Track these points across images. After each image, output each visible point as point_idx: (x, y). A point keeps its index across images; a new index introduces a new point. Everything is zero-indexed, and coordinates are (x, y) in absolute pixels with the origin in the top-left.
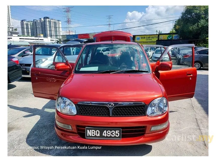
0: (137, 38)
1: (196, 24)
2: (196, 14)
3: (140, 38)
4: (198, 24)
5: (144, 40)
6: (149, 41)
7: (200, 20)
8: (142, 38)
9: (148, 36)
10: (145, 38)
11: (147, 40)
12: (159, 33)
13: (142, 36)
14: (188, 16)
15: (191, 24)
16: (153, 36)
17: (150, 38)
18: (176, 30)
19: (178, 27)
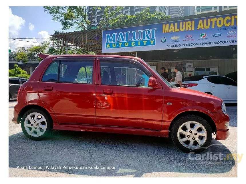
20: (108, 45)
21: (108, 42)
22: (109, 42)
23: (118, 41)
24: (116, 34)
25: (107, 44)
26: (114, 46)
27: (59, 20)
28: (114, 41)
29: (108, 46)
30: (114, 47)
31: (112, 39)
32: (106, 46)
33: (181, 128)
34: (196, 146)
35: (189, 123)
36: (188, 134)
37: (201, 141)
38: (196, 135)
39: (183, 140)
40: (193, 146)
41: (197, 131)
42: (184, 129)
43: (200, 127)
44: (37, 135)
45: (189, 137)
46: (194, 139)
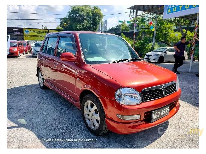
0: (25, 31)
1: (82, 24)
2: (80, 15)
3: (28, 31)
4: (83, 24)
5: (34, 34)
6: (39, 35)
7: (84, 21)
8: (31, 31)
9: (37, 30)
10: (34, 31)
11: (37, 34)
12: (45, 28)
13: (31, 30)
14: (74, 16)
15: (77, 22)
16: (43, 30)
17: (40, 32)
18: (63, 27)
19: (65, 24)
21: (169, 7)
25: (168, 9)
26: (175, 10)
29: (170, 11)
32: (168, 11)
33: (86, 105)
34: (94, 127)
35: (90, 102)
36: (89, 113)
37: (97, 125)
38: (93, 116)
39: (86, 117)
40: (92, 127)
41: (94, 113)
42: (88, 107)
43: (96, 110)
44: (42, 85)
45: (89, 116)
46: (92, 120)
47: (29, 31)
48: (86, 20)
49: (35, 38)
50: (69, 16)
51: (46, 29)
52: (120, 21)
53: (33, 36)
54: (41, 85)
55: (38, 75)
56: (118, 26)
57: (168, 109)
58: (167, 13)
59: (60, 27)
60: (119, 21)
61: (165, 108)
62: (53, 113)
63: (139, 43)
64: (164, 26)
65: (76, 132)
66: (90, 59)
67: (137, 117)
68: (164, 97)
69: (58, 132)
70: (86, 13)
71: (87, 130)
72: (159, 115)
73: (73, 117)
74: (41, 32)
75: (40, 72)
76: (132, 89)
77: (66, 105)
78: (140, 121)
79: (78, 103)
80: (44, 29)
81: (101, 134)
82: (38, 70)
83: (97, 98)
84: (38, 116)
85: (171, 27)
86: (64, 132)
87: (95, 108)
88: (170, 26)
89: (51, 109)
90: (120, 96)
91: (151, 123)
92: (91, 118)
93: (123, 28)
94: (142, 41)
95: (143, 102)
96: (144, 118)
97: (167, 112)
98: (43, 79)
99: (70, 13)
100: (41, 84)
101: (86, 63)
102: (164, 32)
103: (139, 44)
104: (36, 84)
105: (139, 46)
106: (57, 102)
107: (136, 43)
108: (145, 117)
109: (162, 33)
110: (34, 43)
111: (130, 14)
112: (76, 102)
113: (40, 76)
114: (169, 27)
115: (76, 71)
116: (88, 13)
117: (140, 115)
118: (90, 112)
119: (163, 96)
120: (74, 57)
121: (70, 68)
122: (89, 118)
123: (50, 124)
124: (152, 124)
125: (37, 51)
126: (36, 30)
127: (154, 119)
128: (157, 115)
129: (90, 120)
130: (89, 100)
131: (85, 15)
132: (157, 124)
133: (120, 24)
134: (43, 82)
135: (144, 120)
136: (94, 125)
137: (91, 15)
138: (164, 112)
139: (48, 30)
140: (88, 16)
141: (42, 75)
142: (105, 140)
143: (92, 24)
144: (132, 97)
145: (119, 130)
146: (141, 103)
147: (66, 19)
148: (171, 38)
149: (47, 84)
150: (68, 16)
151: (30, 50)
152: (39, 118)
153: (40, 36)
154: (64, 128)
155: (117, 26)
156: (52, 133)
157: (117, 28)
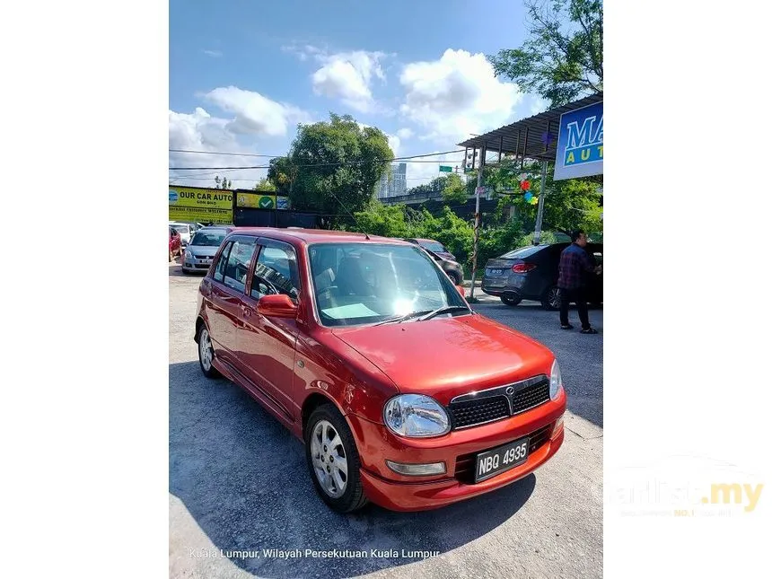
1: (331, 177)
2: (327, 153)
3: (176, 195)
4: (335, 178)
5: (192, 202)
6: (206, 205)
7: (337, 169)
8: (183, 195)
9: (203, 192)
10: (192, 195)
11: (201, 202)
12: (224, 184)
13: (185, 191)
14: (310, 154)
15: (319, 174)
16: (218, 193)
17: (209, 197)
18: (278, 184)
19: (283, 177)
20: (571, 154)
21: (570, 147)
22: (575, 147)
23: (596, 141)
24: (594, 118)
25: (568, 153)
26: (585, 156)
27: (534, 89)
28: (587, 142)
29: (571, 158)
30: (586, 158)
31: (581, 136)
32: (567, 157)
33: (316, 431)
34: (335, 490)
35: (325, 424)
36: (322, 453)
37: (342, 485)
38: (332, 461)
39: (317, 463)
40: (331, 490)
41: (335, 453)
42: (320, 437)
43: (340, 445)
44: (207, 367)
45: (323, 461)
46: (329, 471)
47: (179, 195)
48: (342, 166)
49: (195, 214)
50: (296, 154)
51: (227, 187)
52: (442, 169)
53: (191, 209)
54: (205, 366)
55: (197, 339)
56: (439, 184)
57: (523, 449)
58: (566, 164)
59: (268, 184)
60: (441, 167)
61: (514, 444)
62: (233, 450)
63: (495, 236)
64: (568, 189)
65: (289, 501)
66: (335, 312)
67: (438, 468)
68: (510, 417)
69: (243, 500)
70: (344, 147)
71: (317, 499)
72: (497, 464)
73: (283, 462)
74: (212, 198)
75: (205, 331)
76: (428, 399)
77: (269, 427)
78: (445, 478)
79: (298, 425)
80: (222, 188)
81: (351, 510)
82: (201, 324)
83: (343, 417)
84: (193, 455)
85: (590, 190)
86: (259, 502)
87: (337, 440)
88: (586, 188)
89: (230, 437)
90: (397, 415)
91: (474, 483)
92: (328, 467)
93: (449, 191)
94: (503, 231)
95: (453, 430)
96: (456, 470)
97: (523, 456)
98: (211, 349)
99: (298, 147)
100: (205, 362)
101: (320, 324)
102: (570, 207)
103: (495, 240)
104: (192, 363)
105: (496, 244)
106: (245, 418)
107: (486, 237)
108: (458, 468)
109: (565, 208)
110: (191, 229)
111: (465, 160)
112: (294, 421)
113: (204, 341)
114: (585, 191)
115: (296, 338)
116: (348, 148)
117: (445, 462)
118: (326, 451)
119: (508, 413)
120: (293, 306)
121: (282, 328)
122: (324, 466)
123: (223, 478)
124: (476, 486)
125: (198, 257)
126: (200, 191)
127: (483, 475)
128: (490, 464)
129: (326, 471)
130: (325, 419)
131: (342, 154)
132: (494, 486)
133: (443, 175)
134: (211, 358)
135: (457, 477)
136: (334, 484)
137: (357, 152)
138: (511, 455)
139: (233, 191)
140: (349, 155)
141: (209, 340)
142: (360, 526)
143: (361, 179)
144: (426, 416)
145: (394, 500)
146: (450, 433)
147: (288, 160)
148: (589, 223)
149: (222, 367)
150: (291, 155)
151: (177, 251)
152: (197, 462)
153: (210, 210)
154: (260, 492)
155: (435, 183)
156: (228, 504)
157: (435, 188)
